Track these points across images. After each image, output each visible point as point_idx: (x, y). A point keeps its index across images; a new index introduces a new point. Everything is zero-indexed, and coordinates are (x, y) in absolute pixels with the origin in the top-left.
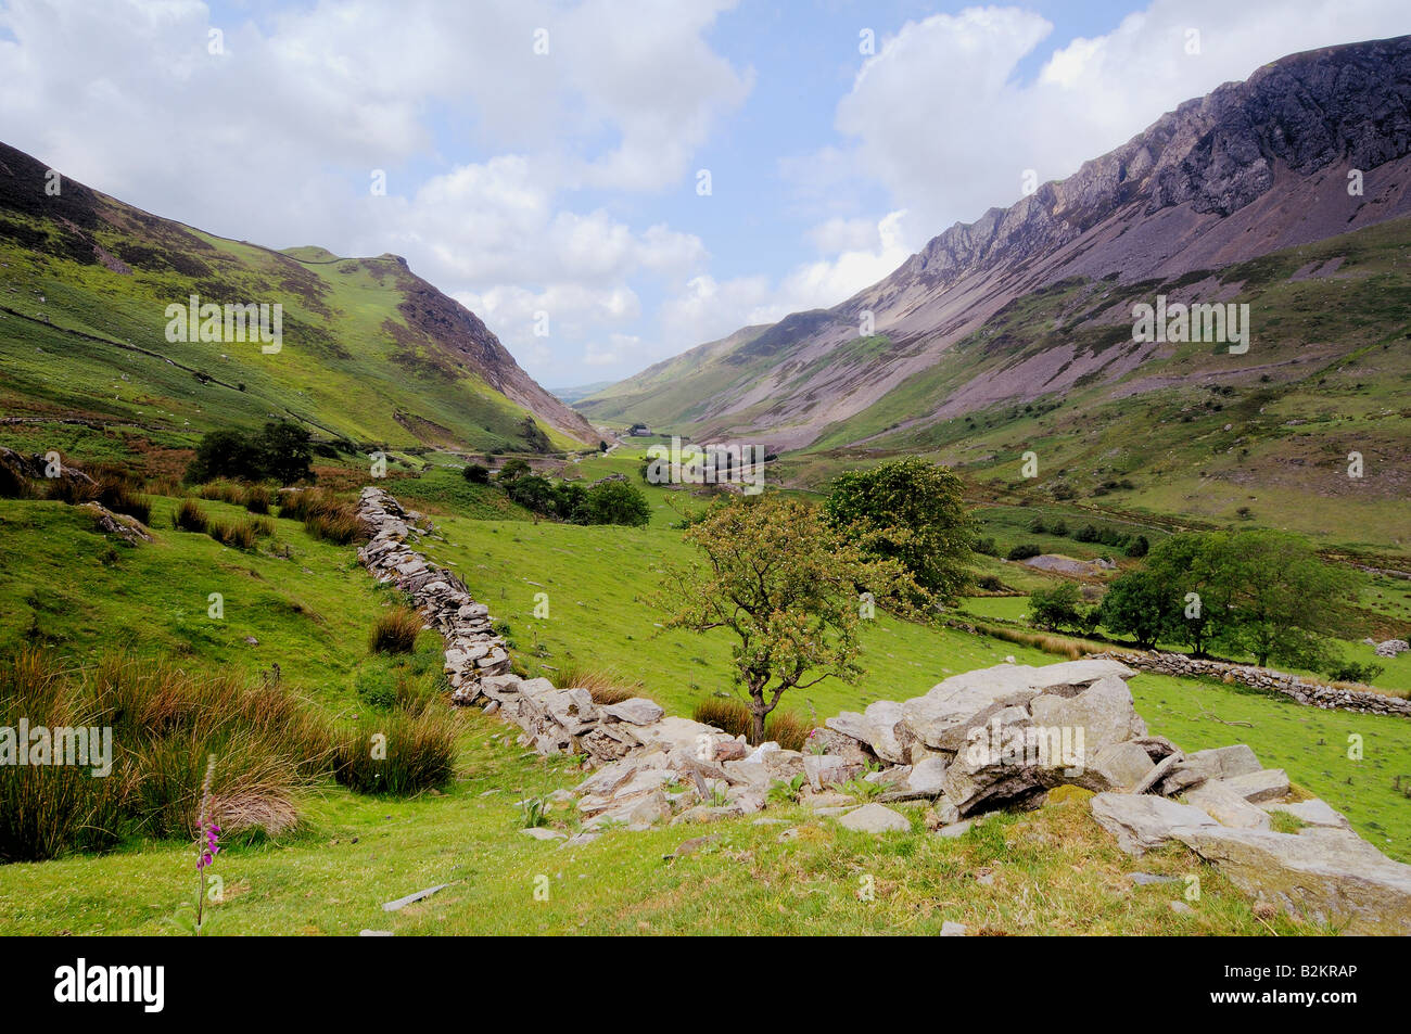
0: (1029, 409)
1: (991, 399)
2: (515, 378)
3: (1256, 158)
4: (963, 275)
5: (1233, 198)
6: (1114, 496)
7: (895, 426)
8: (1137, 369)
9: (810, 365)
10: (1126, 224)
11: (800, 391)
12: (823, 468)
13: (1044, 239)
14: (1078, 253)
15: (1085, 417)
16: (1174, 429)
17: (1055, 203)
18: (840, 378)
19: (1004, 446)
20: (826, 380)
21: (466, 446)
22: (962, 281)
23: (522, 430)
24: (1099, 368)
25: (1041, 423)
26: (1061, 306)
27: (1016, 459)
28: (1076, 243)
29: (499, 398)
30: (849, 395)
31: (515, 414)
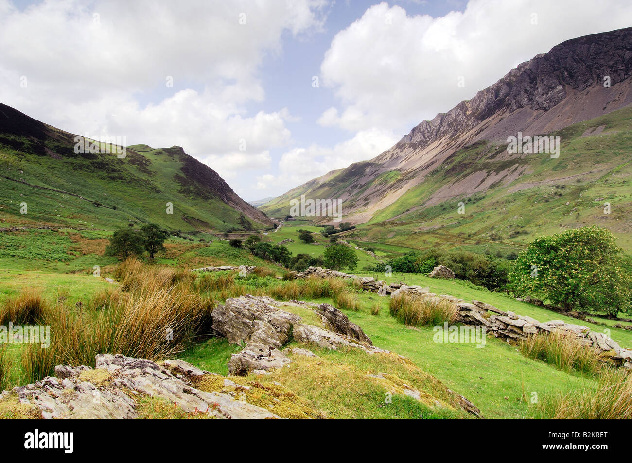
0: (469, 200)
1: (451, 196)
2: (233, 198)
3: (557, 85)
4: (429, 143)
5: (549, 103)
6: (519, 238)
7: (408, 211)
8: (517, 179)
9: (364, 185)
10: (501, 117)
11: (362, 196)
12: (379, 231)
13: (464, 125)
14: (481, 130)
15: (498, 202)
16: (542, 205)
17: (467, 110)
18: (378, 191)
19: (462, 217)
20: (372, 192)
21: (214, 230)
22: (428, 145)
23: (239, 221)
24: (500, 180)
25: (477, 206)
26: (478, 154)
27: (469, 223)
28: (479, 126)
29: (227, 207)
30: (384, 198)
31: (235, 214)
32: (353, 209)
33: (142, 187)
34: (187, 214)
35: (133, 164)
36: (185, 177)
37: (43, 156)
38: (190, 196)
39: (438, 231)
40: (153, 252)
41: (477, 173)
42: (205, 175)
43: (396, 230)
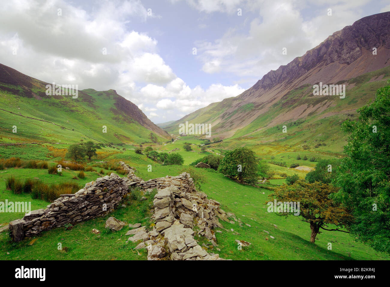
0: (295, 123)
1: (284, 121)
2: (147, 122)
3: (356, 47)
4: (274, 85)
5: (350, 59)
6: (320, 148)
7: (256, 130)
8: (326, 110)
9: (231, 113)
10: (320, 68)
11: (229, 120)
12: (236, 143)
13: (297, 74)
14: (307, 77)
15: (311, 125)
16: (337, 127)
17: (299, 63)
18: (240, 117)
19: (288, 134)
20: (237, 117)
21: (134, 142)
22: (274, 87)
23: (150, 137)
24: (315, 110)
25: (298, 127)
26: (303, 93)
27: (292, 138)
28: (306, 74)
29: (143, 128)
30: (243, 121)
31: (147, 132)
32: (223, 129)
33: (90, 116)
34: (117, 133)
35: (85, 102)
36: (116, 109)
37: (31, 98)
38: (119, 122)
39: (273, 143)
40: (91, 156)
41: (301, 106)
42: (129, 108)
43: (246, 143)
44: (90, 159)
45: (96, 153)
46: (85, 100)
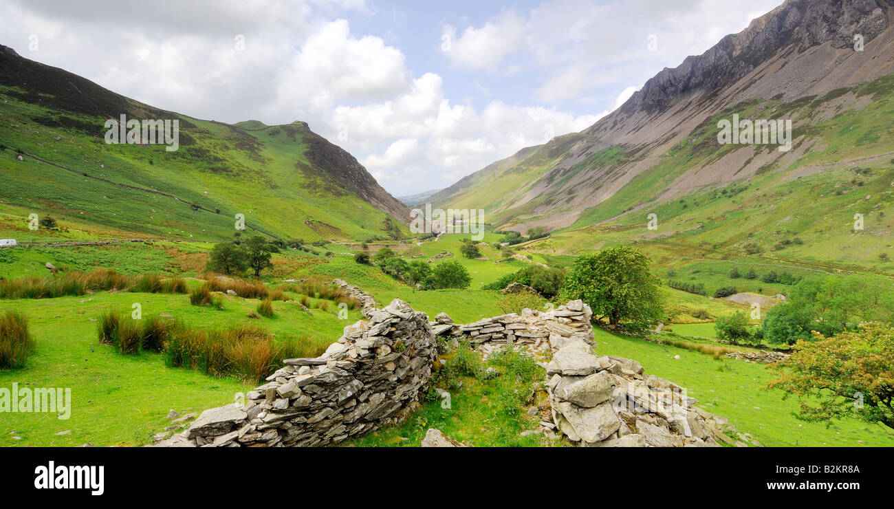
0: (724, 192)
1: (697, 186)
2: (377, 193)
3: (874, 8)
4: (672, 103)
6: (789, 250)
7: (630, 209)
8: (801, 160)
9: (569, 171)
10: (785, 60)
11: (564, 187)
12: (582, 240)
13: (727, 74)
14: (753, 82)
15: (765, 195)
16: (829, 200)
17: (733, 49)
18: (590, 178)
19: (708, 219)
20: (581, 180)
21: (349, 239)
22: (671, 107)
23: (384, 226)
24: (773, 161)
25: (733, 201)
27: (717, 227)
28: (751, 75)
29: (368, 207)
30: (597, 189)
31: (378, 216)
32: (550, 208)
33: (254, 181)
34: (312, 217)
35: (241, 149)
36: (310, 165)
38: (316, 193)
39: (670, 240)
40: (259, 268)
41: (739, 150)
42: (337, 162)
43: (606, 238)
44: (257, 275)
45: (271, 261)
46: (241, 146)
